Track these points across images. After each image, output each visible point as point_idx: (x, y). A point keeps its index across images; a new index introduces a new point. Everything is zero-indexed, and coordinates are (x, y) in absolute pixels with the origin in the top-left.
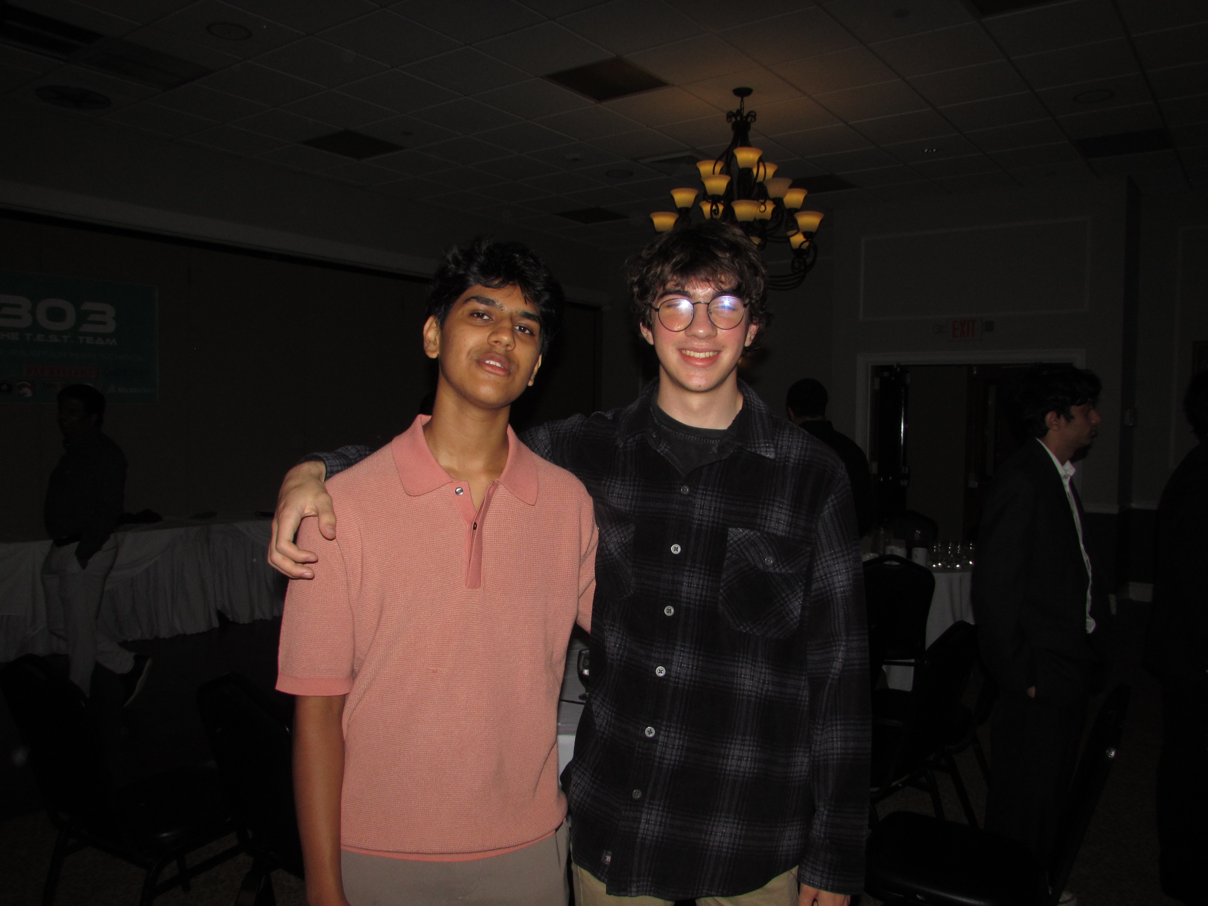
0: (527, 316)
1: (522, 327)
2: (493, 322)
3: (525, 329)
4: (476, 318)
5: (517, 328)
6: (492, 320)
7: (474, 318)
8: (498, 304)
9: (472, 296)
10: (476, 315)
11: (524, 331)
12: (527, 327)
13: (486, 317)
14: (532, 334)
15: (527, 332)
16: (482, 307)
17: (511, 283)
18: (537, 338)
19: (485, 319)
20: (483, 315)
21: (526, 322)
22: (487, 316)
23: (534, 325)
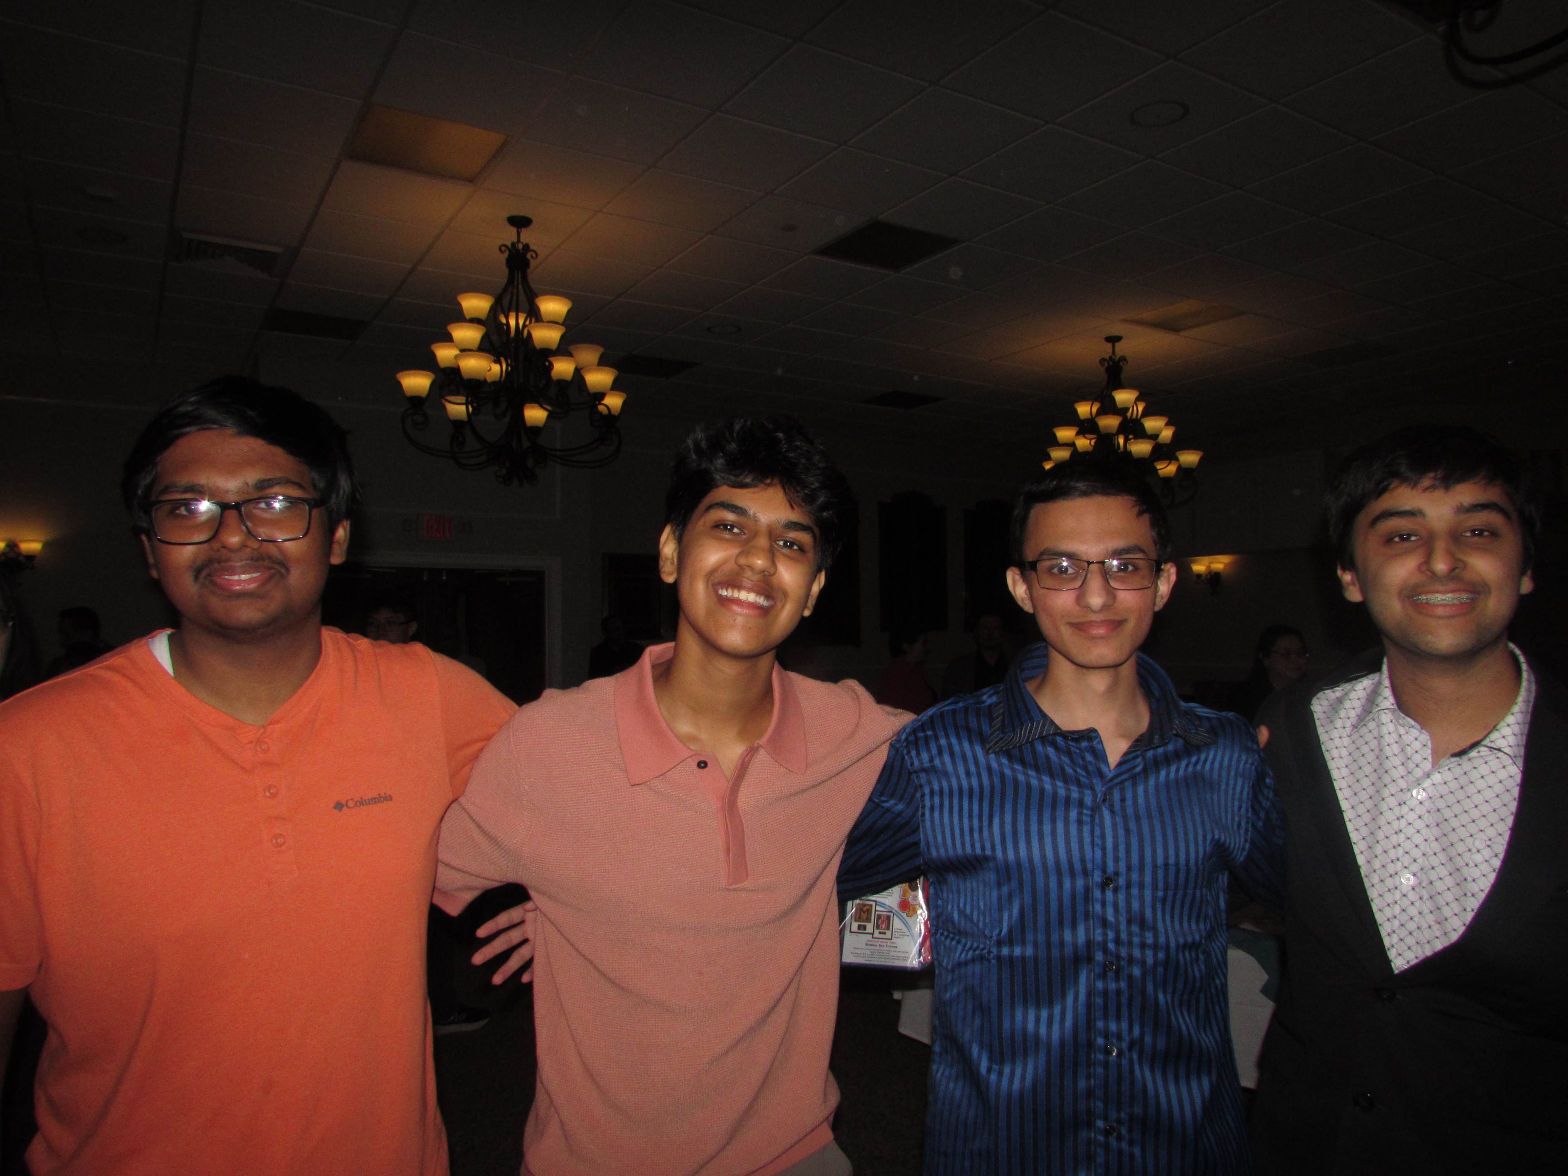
0: (792, 526)
1: (788, 542)
2: (745, 537)
3: (792, 544)
4: (722, 530)
5: (781, 543)
6: (745, 534)
7: (719, 531)
8: (751, 512)
9: (715, 502)
10: (722, 527)
11: (791, 547)
12: (794, 541)
13: (736, 530)
14: (801, 549)
15: (795, 547)
16: (730, 517)
17: (768, 481)
18: (810, 555)
19: (734, 533)
20: (733, 527)
21: (792, 535)
22: (738, 528)
23: (805, 538)
